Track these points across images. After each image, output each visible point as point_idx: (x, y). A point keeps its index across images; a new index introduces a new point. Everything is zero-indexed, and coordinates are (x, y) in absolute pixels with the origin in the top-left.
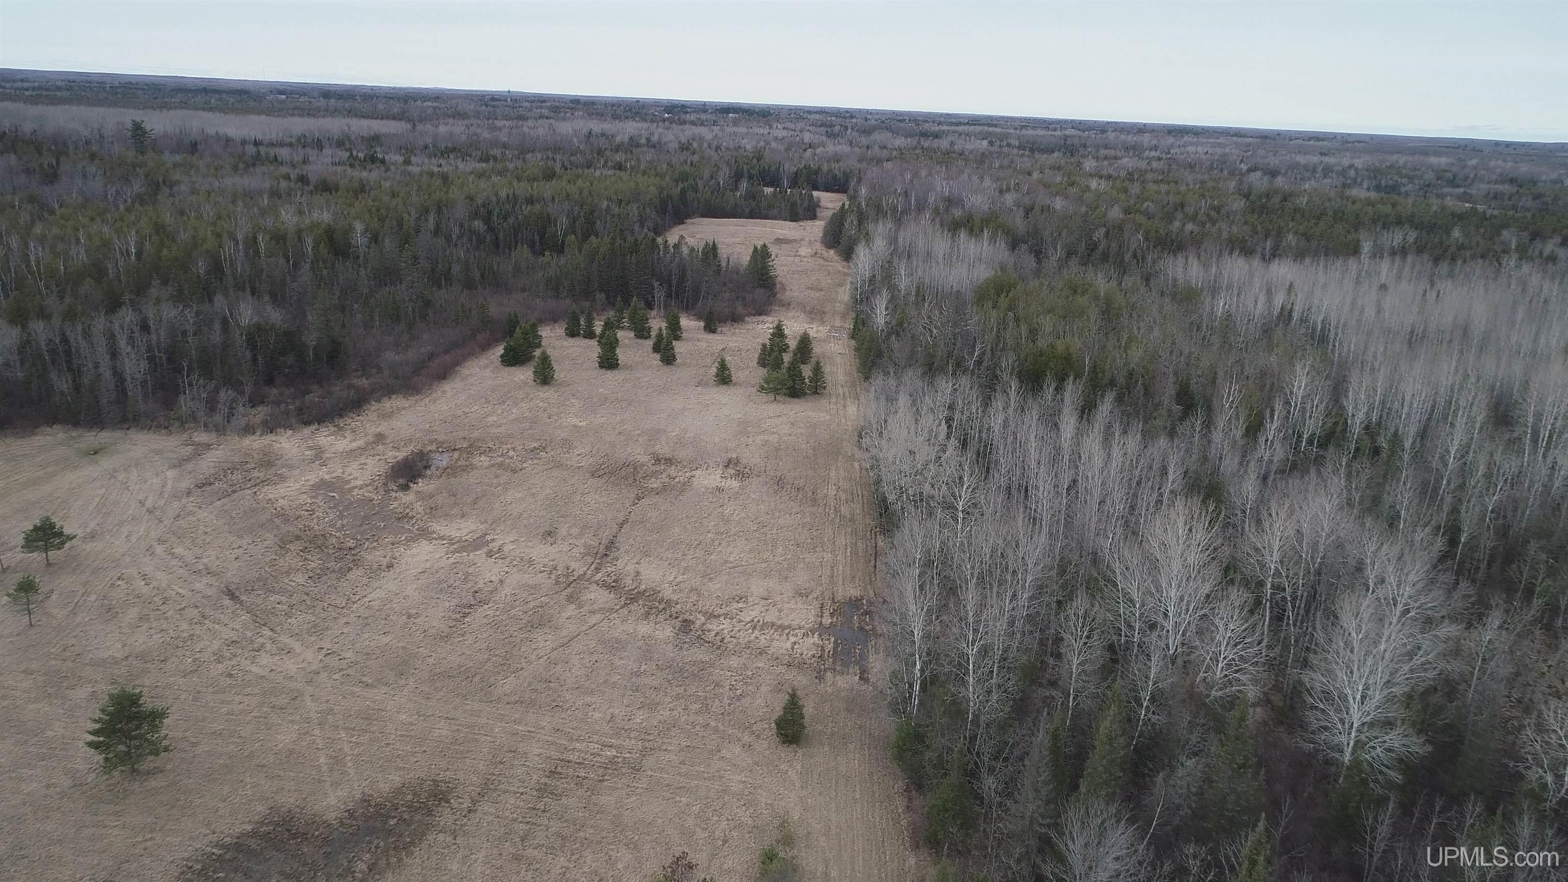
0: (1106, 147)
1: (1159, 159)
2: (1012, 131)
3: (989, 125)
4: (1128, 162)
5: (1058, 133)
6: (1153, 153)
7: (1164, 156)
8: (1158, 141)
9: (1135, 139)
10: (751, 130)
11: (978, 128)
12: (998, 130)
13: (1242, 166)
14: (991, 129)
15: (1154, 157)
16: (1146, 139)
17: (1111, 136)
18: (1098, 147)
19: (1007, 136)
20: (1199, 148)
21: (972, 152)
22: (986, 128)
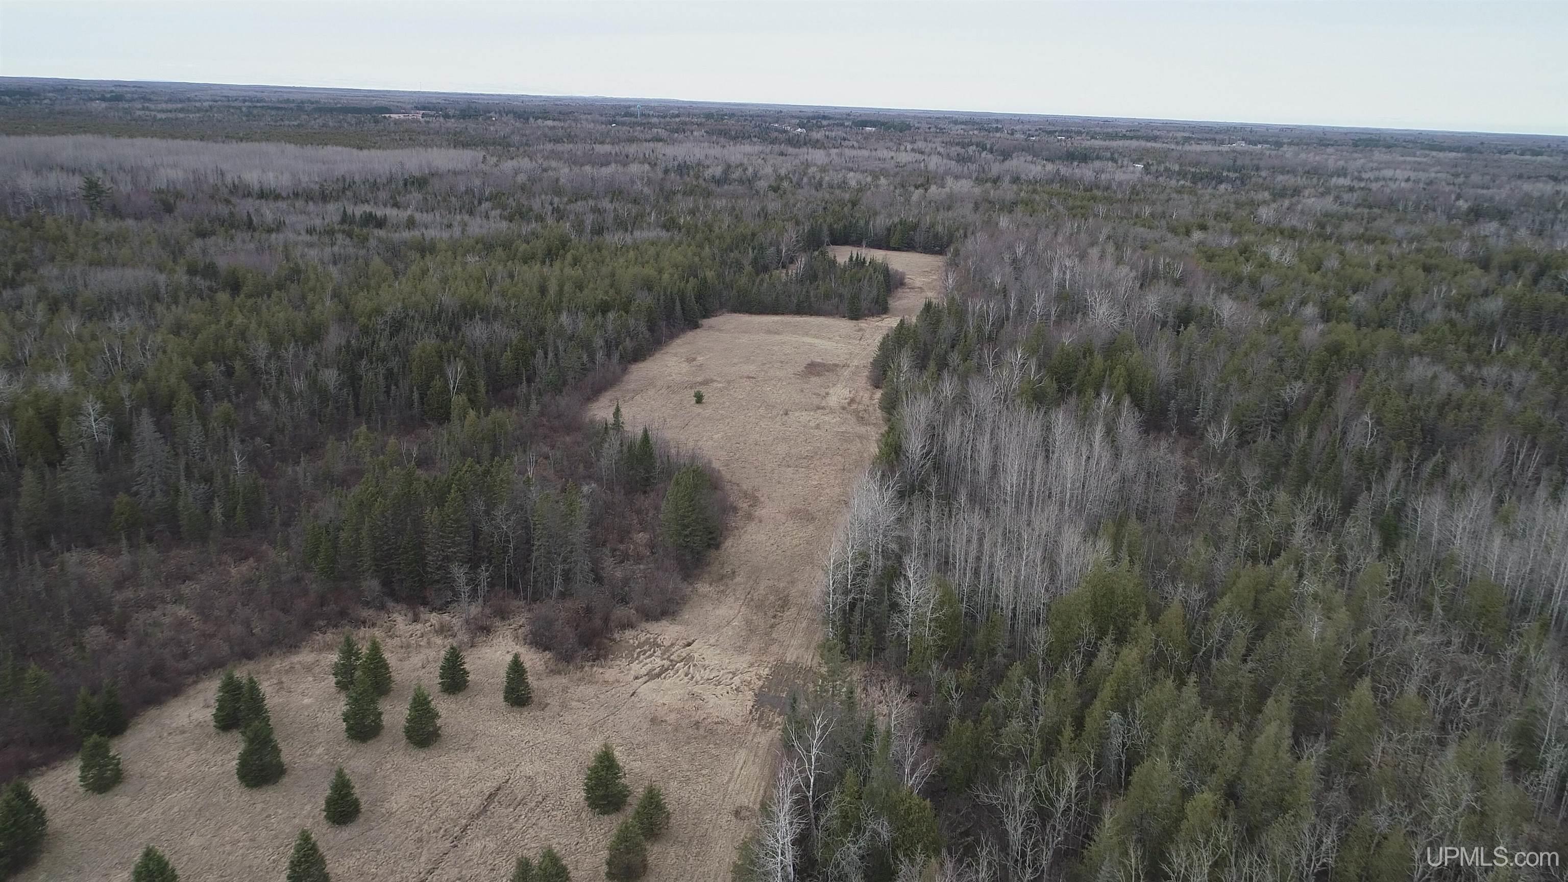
0: (1284, 171)
1: (1351, 189)
2: (1173, 147)
3: (1148, 139)
4: (1313, 203)
5: (1225, 148)
6: (1342, 181)
7: (1356, 184)
8: (1346, 162)
9: (1317, 158)
10: (874, 153)
11: (1134, 144)
12: (1158, 145)
13: (1461, 203)
14: (1149, 144)
15: (1343, 186)
16: (1331, 159)
17: (1288, 152)
18: (1274, 170)
19: (1166, 154)
20: (1398, 171)
21: (1120, 184)
22: (1143, 143)
